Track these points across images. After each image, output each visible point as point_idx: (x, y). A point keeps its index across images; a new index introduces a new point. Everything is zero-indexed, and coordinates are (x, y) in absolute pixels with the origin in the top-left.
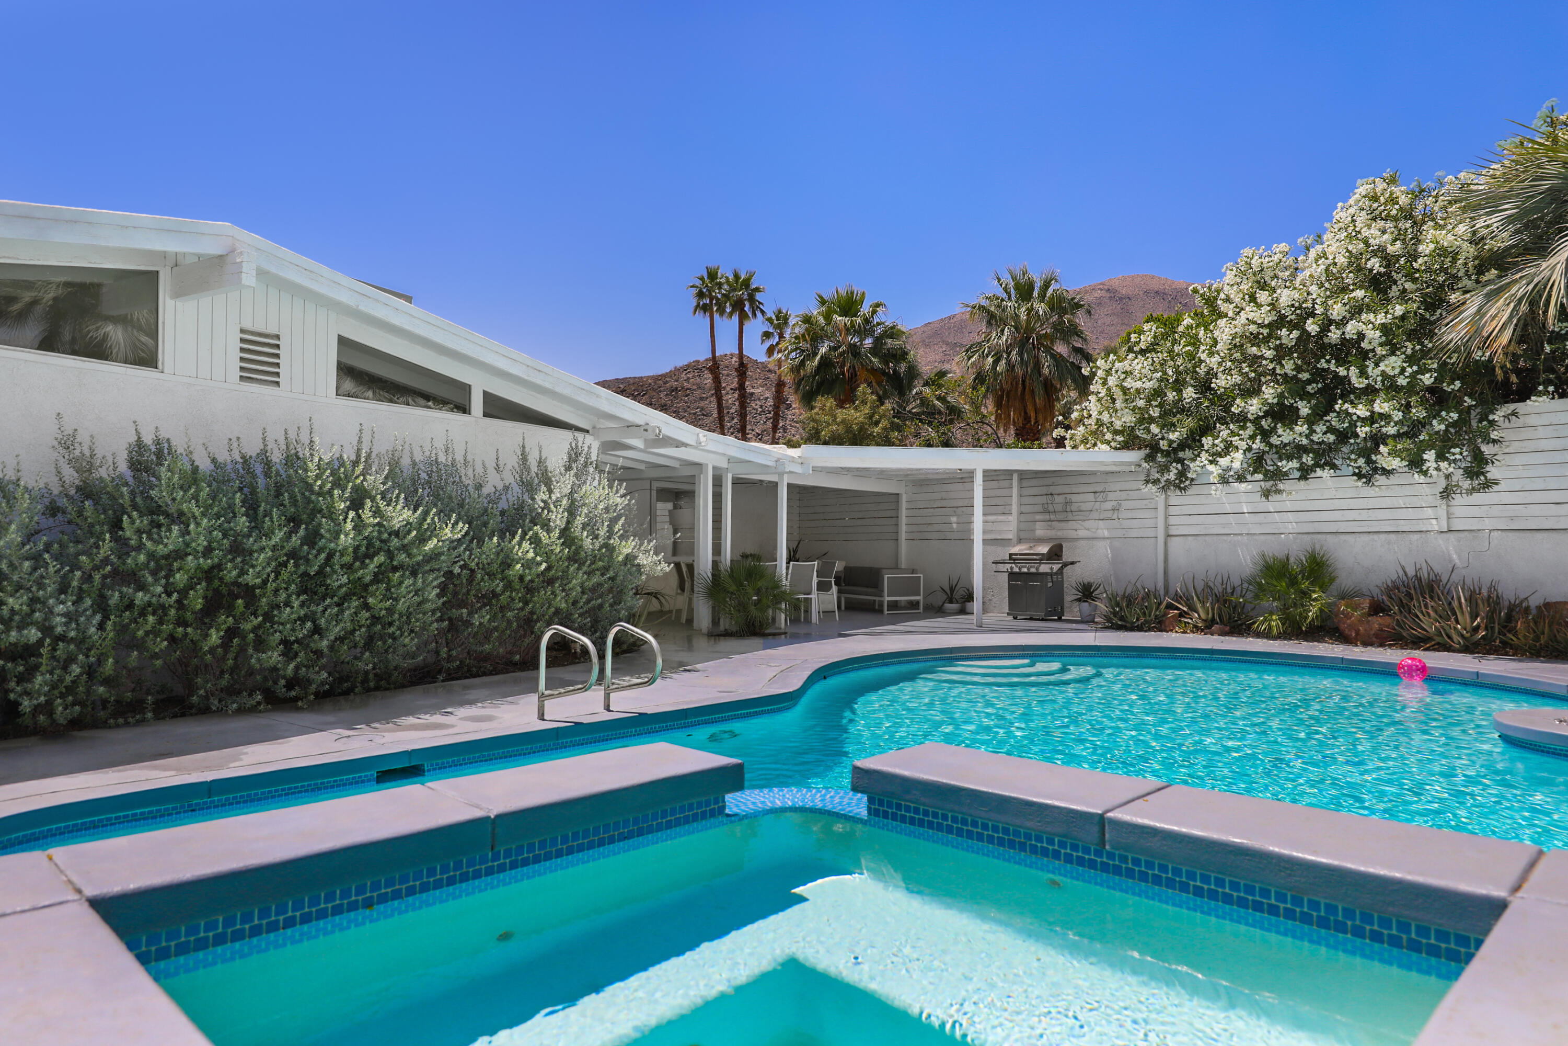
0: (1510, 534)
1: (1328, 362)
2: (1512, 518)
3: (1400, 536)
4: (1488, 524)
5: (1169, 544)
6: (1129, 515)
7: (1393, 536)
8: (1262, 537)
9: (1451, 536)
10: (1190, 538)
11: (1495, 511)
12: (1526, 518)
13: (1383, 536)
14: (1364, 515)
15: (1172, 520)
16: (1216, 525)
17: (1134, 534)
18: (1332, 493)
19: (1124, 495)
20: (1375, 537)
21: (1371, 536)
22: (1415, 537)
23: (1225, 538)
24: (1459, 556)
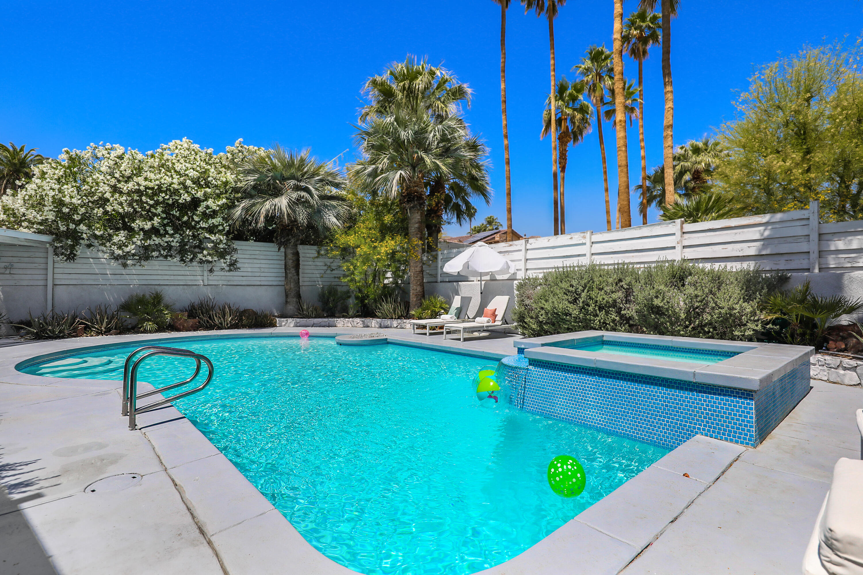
0: (229, 287)
1: (176, 212)
2: (228, 281)
3: (188, 286)
4: (220, 283)
5: (54, 289)
6: (21, 272)
7: (185, 287)
8: (120, 286)
9: (208, 287)
10: (71, 286)
11: (223, 278)
12: (233, 281)
13: (181, 287)
14: (172, 277)
15: (56, 276)
16: (88, 280)
17: (25, 283)
18: (157, 267)
19: (15, 260)
20: (178, 287)
21: (176, 287)
22: (195, 287)
23: (96, 286)
24: (211, 295)
